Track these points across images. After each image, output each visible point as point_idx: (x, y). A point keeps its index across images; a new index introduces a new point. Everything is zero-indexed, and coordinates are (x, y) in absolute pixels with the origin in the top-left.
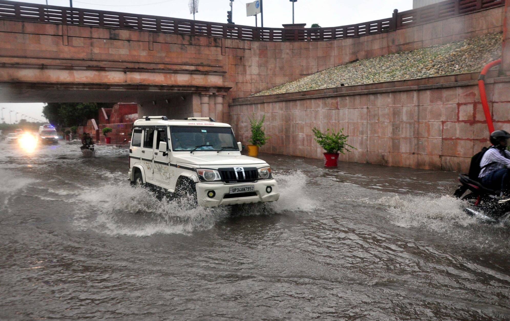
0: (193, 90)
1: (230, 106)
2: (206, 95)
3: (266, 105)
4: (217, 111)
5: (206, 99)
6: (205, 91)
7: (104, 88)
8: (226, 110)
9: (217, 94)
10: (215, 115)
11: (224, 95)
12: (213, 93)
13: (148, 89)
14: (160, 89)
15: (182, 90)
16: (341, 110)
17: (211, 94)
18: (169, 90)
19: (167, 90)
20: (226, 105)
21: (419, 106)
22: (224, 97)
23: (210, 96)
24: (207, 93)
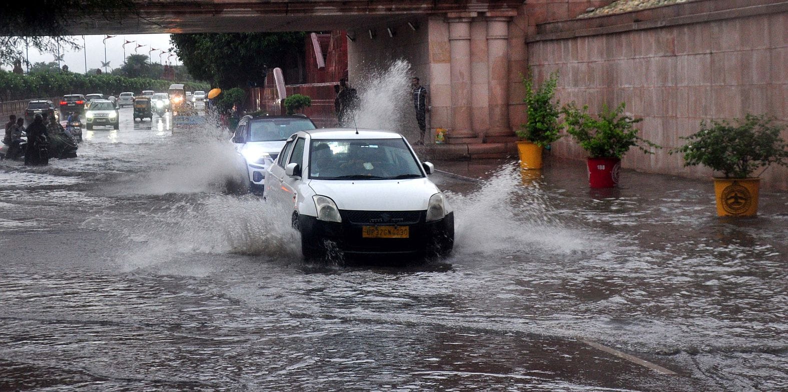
0: (426, 9)
1: (528, 44)
2: (460, 18)
3: (579, 41)
4: (492, 59)
5: (460, 29)
6: (456, 8)
7: (209, 12)
8: (517, 55)
9: (488, 14)
10: (488, 68)
11: (511, 17)
12: (479, 13)
13: (312, 11)
14: (342, 10)
15: (398, 9)
16: (679, 58)
17: (474, 15)
18: (365, 10)
19: (359, 10)
20: (518, 42)
21: (770, 49)
22: (510, 21)
23: (472, 22)
24: (463, 15)
